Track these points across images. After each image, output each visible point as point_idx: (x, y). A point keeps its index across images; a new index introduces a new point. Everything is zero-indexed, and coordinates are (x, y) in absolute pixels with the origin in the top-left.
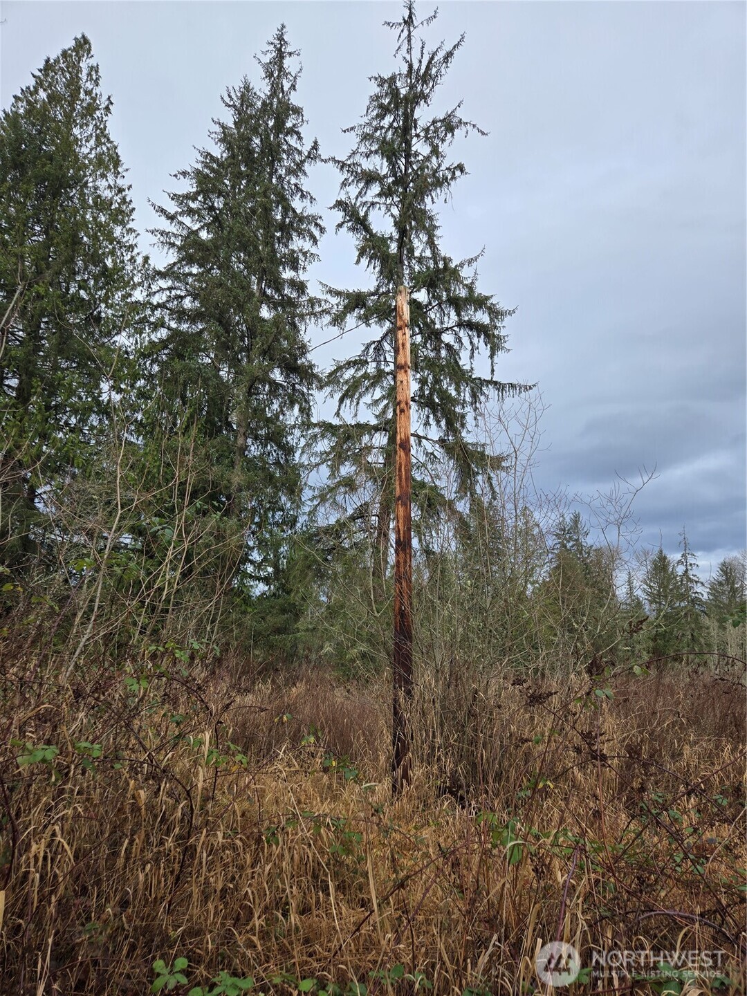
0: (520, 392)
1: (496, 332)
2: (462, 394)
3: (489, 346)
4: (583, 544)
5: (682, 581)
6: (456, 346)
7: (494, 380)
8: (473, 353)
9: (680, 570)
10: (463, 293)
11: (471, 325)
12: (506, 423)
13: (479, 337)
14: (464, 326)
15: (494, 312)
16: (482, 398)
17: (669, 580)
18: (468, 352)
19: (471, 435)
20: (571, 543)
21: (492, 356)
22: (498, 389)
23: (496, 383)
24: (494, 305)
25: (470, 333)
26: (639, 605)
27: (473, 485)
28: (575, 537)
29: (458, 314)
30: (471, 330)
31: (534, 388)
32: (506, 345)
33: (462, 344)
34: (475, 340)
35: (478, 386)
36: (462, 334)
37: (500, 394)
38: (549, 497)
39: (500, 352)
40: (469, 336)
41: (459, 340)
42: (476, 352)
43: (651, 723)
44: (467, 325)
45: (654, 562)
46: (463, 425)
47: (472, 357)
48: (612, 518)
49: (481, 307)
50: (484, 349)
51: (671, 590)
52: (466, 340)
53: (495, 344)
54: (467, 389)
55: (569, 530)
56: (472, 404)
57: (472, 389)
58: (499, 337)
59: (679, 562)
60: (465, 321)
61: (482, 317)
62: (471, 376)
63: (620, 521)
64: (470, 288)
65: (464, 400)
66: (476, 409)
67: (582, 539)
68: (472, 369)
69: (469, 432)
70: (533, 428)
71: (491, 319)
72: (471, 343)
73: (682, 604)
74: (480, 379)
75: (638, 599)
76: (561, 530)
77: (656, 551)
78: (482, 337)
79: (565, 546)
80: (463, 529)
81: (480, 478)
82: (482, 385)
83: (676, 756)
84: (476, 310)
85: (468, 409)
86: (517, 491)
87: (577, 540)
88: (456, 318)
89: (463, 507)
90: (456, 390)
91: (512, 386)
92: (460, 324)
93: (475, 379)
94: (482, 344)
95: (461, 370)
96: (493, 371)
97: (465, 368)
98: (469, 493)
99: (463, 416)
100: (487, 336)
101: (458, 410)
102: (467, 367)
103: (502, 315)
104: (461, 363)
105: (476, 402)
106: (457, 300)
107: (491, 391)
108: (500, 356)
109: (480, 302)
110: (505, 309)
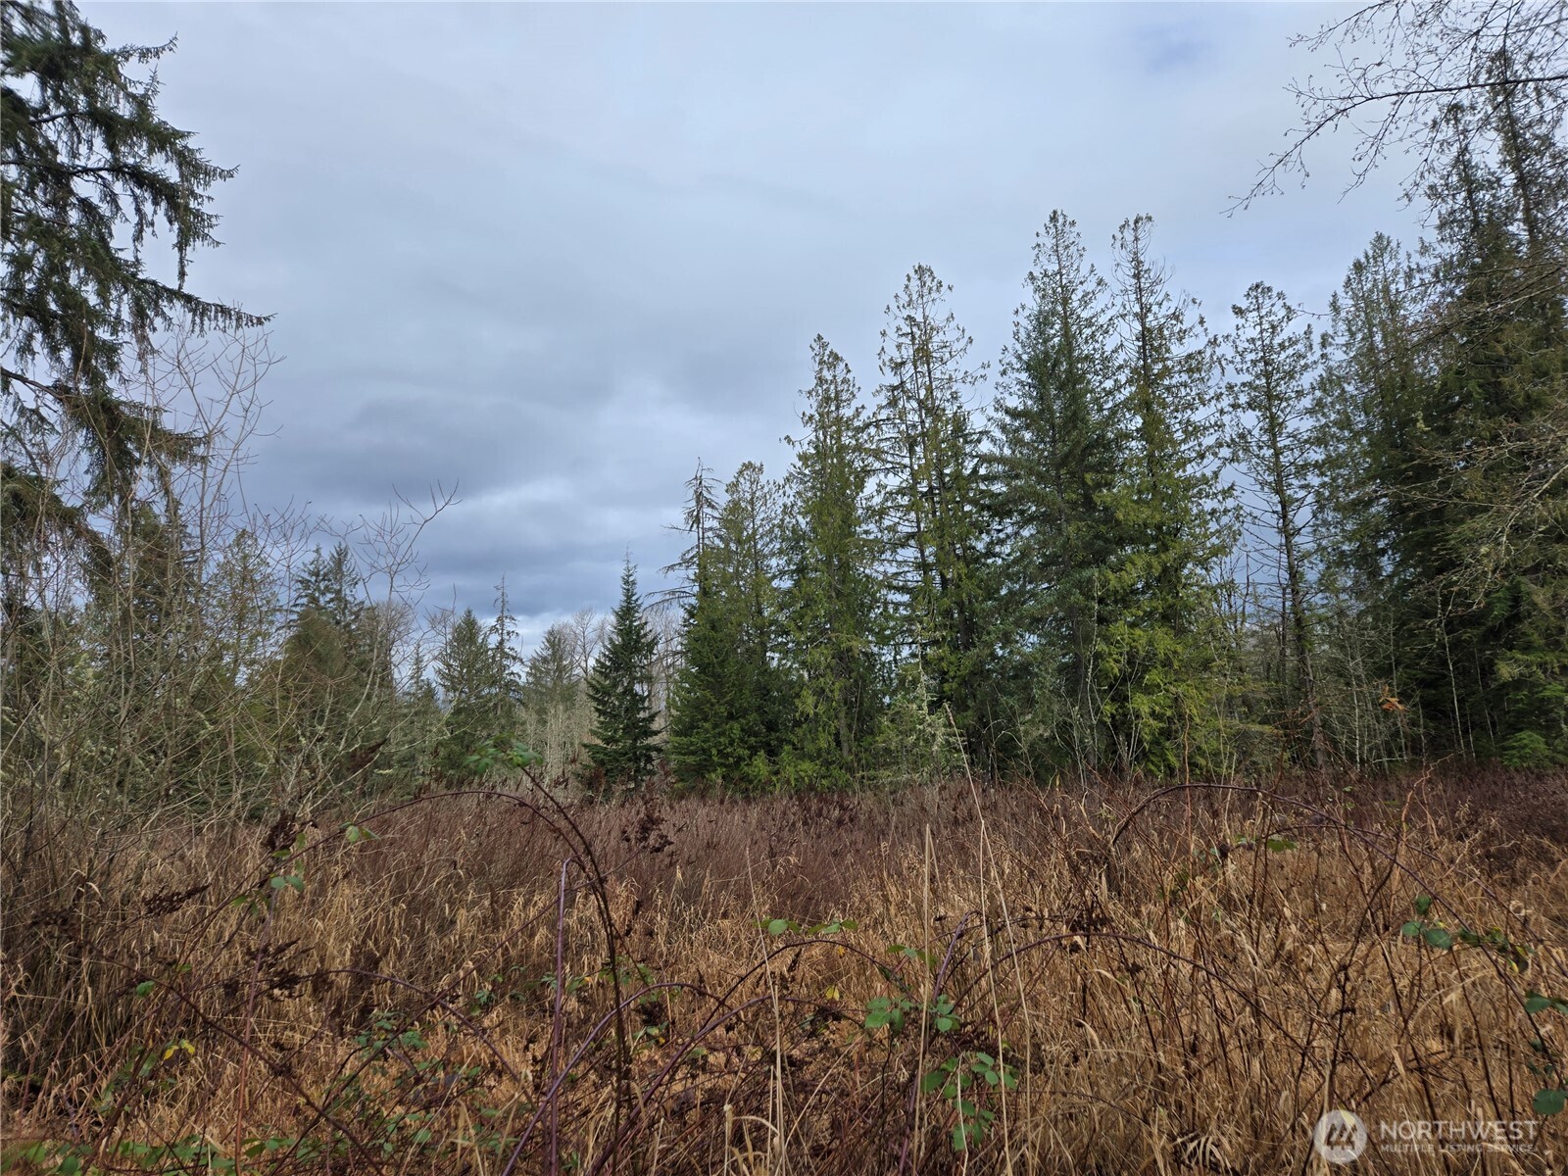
0: (238, 326)
1: (193, 204)
2: (114, 306)
3: (176, 226)
4: (349, 598)
5: (494, 657)
6: (105, 209)
7: (185, 290)
8: (141, 231)
9: (493, 640)
10: (125, 110)
11: (139, 177)
12: (192, 375)
13: (156, 203)
14: (124, 173)
15: (189, 164)
16: (158, 322)
17: (477, 655)
18: (130, 229)
19: (126, 387)
20: (330, 596)
21: (181, 246)
22: (194, 311)
23: (188, 299)
24: (191, 151)
25: (138, 191)
26: (430, 693)
27: (128, 481)
28: (336, 587)
29: (112, 147)
30: (140, 186)
31: (266, 323)
32: (212, 232)
33: (118, 208)
34: (148, 208)
35: (150, 298)
36: (118, 187)
37: (198, 320)
38: (272, 520)
39: (198, 243)
40: (135, 197)
41: (112, 199)
42: (148, 231)
43: (412, 886)
44: (132, 175)
45: (458, 630)
46: (113, 366)
47: (138, 237)
48: (382, 563)
49: (162, 148)
50: (164, 231)
51: (479, 671)
52: (126, 203)
53: (190, 227)
54: (125, 297)
55: (325, 575)
56: (134, 329)
57: (137, 300)
58: (198, 214)
59: (493, 629)
60: (126, 165)
61: (164, 167)
62: (134, 275)
63: (394, 568)
64: (141, 103)
65: (118, 317)
66: (143, 339)
67: (347, 591)
68: (137, 260)
69: (124, 381)
70: (248, 393)
71: (182, 175)
72: (138, 210)
73: (494, 691)
74: (154, 283)
75: (429, 684)
76: (312, 574)
77: (461, 613)
78: (164, 204)
79: (314, 600)
80: (101, 566)
81: (143, 471)
82: (159, 296)
83: (446, 926)
84: (151, 151)
85: (126, 336)
86: (206, 504)
87: (338, 592)
88: (108, 155)
89: (101, 524)
90: (99, 294)
91: (224, 311)
92: (117, 169)
93: (144, 281)
94: (161, 219)
95: (114, 260)
96: (182, 274)
97: (120, 255)
98: (116, 498)
99: (111, 350)
100: (173, 206)
101: (103, 333)
102: (127, 256)
103: (206, 174)
104: (113, 244)
105: (143, 326)
106: (111, 118)
107: (176, 311)
108: (197, 250)
109: (163, 139)
110: (213, 164)
